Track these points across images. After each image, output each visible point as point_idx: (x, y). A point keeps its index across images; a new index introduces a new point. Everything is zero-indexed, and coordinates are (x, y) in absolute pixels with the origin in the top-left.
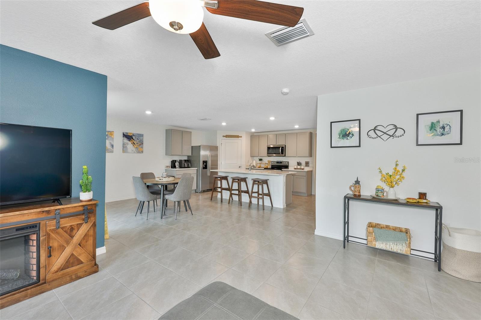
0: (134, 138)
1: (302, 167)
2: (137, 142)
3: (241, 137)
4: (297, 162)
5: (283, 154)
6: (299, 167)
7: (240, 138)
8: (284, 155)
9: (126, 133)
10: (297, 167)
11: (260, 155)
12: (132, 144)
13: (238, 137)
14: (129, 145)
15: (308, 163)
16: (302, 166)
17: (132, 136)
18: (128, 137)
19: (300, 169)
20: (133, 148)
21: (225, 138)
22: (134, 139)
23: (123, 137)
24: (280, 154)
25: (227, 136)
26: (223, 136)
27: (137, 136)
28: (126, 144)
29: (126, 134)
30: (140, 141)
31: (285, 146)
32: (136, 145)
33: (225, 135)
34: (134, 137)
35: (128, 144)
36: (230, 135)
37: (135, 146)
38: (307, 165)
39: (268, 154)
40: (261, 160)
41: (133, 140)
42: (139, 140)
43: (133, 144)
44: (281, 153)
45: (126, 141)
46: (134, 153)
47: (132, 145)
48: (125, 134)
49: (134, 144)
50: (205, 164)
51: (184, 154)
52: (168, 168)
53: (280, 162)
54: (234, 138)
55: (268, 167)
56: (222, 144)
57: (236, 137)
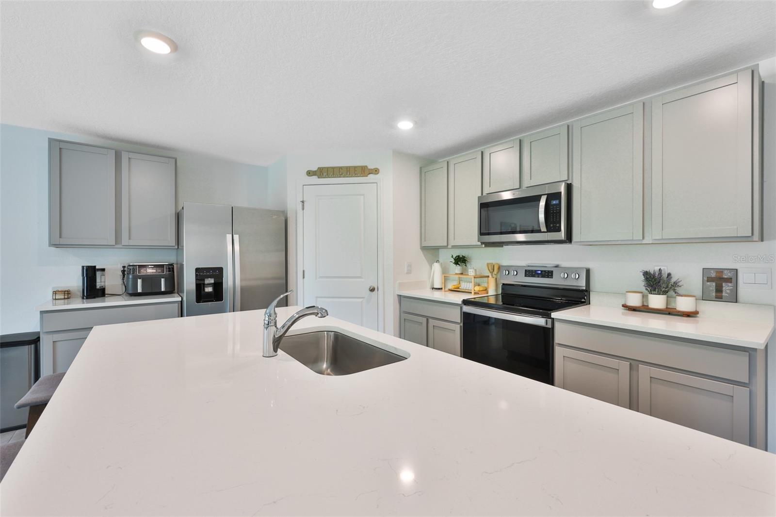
1: (683, 304)
3: (376, 171)
4: (646, 274)
5: (559, 230)
6: (657, 301)
7: (371, 177)
8: (562, 235)
10: (645, 297)
11: (452, 243)
13: (363, 171)
15: (729, 280)
16: (679, 299)
19: (669, 312)
21: (314, 179)
24: (539, 231)
25: (322, 172)
26: (310, 173)
31: (569, 188)
33: (315, 169)
38: (719, 290)
39: (481, 234)
40: (460, 260)
44: (544, 229)
50: (212, 281)
51: (132, 243)
52: (63, 297)
53: (540, 272)
54: (347, 177)
55: (488, 293)
56: (305, 203)
57: (355, 174)
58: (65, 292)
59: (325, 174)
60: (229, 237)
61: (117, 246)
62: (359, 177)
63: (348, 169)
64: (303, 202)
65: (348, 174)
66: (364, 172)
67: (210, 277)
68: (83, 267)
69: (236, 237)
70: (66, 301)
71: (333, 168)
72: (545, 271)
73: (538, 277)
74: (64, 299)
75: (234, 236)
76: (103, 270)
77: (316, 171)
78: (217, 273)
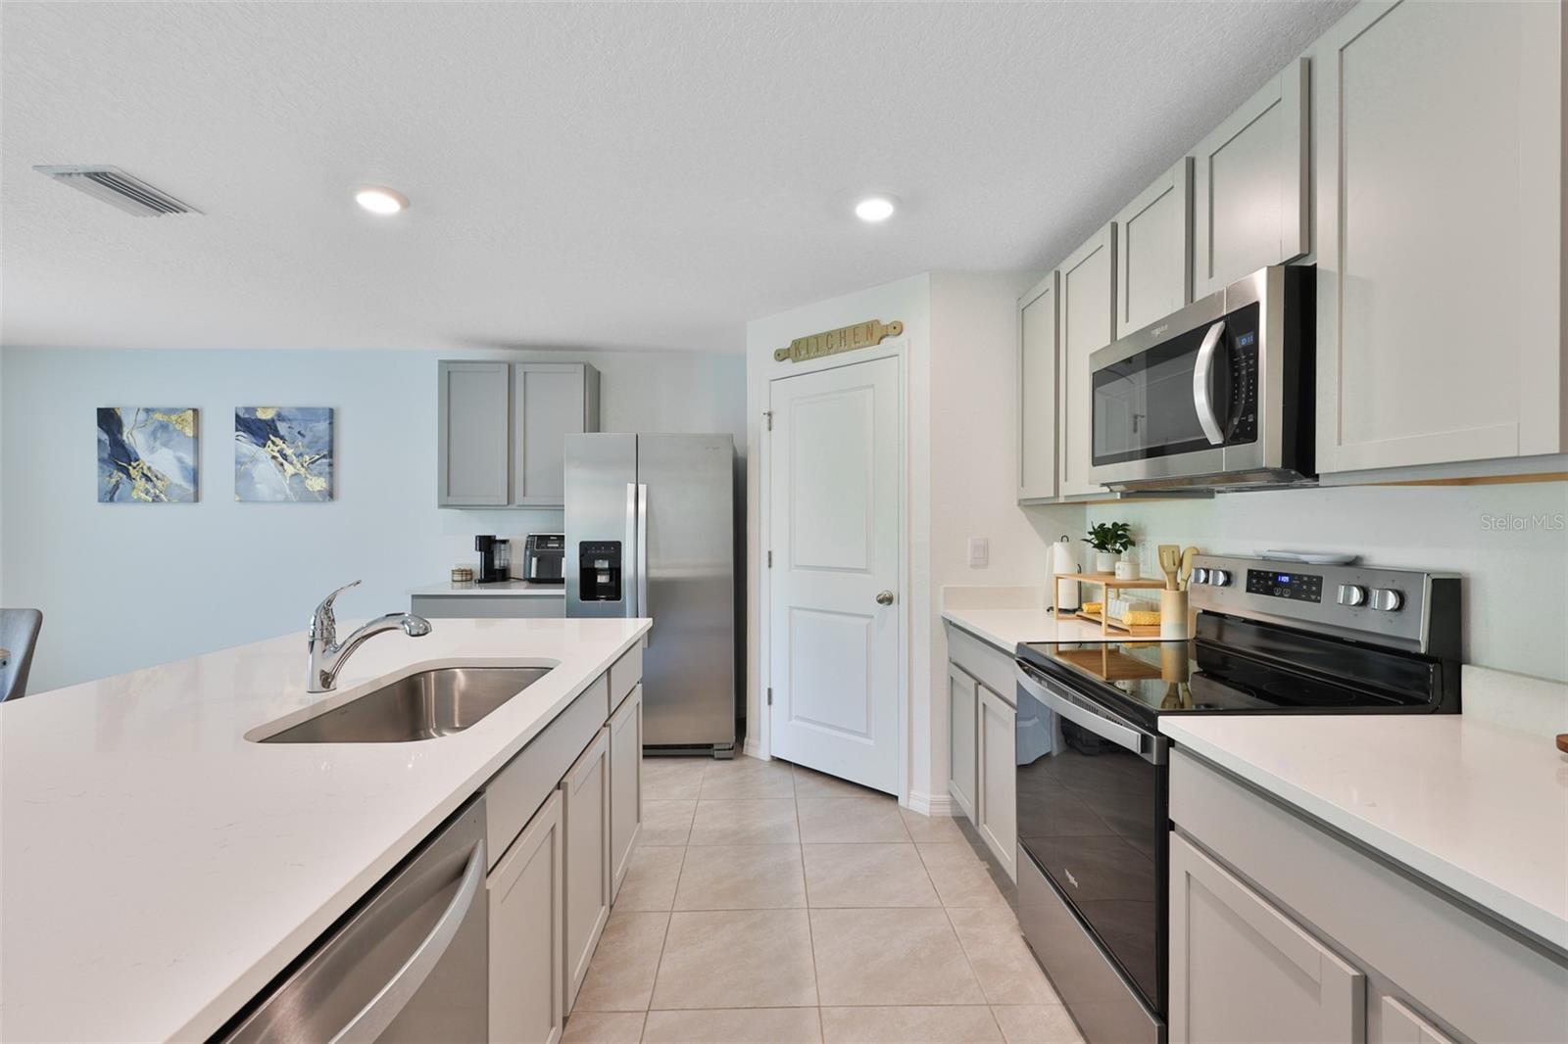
0: (282, 433)
2: (297, 447)
3: (897, 329)
5: (1254, 435)
7: (887, 344)
8: (1261, 452)
9: (247, 410)
12: (274, 457)
13: (872, 333)
14: (261, 466)
17: (273, 421)
18: (255, 428)
20: (280, 476)
21: (788, 367)
22: (282, 438)
23: (237, 430)
25: (798, 350)
26: (781, 355)
27: (296, 419)
28: (246, 460)
29: (247, 416)
30: (311, 442)
32: (291, 463)
33: (787, 344)
34: (282, 427)
35: (254, 460)
36: (829, 334)
37: (290, 469)
39: (1095, 461)
40: (1113, 538)
41: (278, 441)
42: (306, 440)
43: (281, 459)
44: (1214, 436)
45: (247, 446)
46: (287, 500)
47: (272, 463)
48: (241, 414)
49: (285, 457)
50: (606, 565)
51: (528, 501)
52: (459, 578)
53: (1285, 579)
54: (841, 352)
55: (1159, 635)
56: (774, 417)
57: (855, 343)
58: (462, 571)
59: (803, 353)
60: (631, 487)
61: (510, 507)
62: (863, 347)
63: (843, 335)
64: (770, 414)
65: (843, 344)
66: (872, 335)
67: (603, 557)
68: (476, 537)
69: (642, 488)
70: (464, 583)
71: (816, 337)
72: (1300, 577)
73: (1281, 596)
74: (462, 581)
75: (640, 486)
76: (504, 542)
77: (789, 349)
78: (613, 550)
